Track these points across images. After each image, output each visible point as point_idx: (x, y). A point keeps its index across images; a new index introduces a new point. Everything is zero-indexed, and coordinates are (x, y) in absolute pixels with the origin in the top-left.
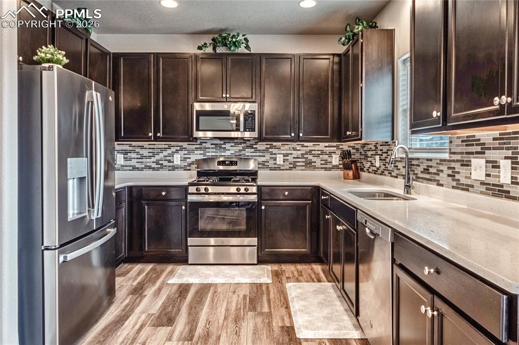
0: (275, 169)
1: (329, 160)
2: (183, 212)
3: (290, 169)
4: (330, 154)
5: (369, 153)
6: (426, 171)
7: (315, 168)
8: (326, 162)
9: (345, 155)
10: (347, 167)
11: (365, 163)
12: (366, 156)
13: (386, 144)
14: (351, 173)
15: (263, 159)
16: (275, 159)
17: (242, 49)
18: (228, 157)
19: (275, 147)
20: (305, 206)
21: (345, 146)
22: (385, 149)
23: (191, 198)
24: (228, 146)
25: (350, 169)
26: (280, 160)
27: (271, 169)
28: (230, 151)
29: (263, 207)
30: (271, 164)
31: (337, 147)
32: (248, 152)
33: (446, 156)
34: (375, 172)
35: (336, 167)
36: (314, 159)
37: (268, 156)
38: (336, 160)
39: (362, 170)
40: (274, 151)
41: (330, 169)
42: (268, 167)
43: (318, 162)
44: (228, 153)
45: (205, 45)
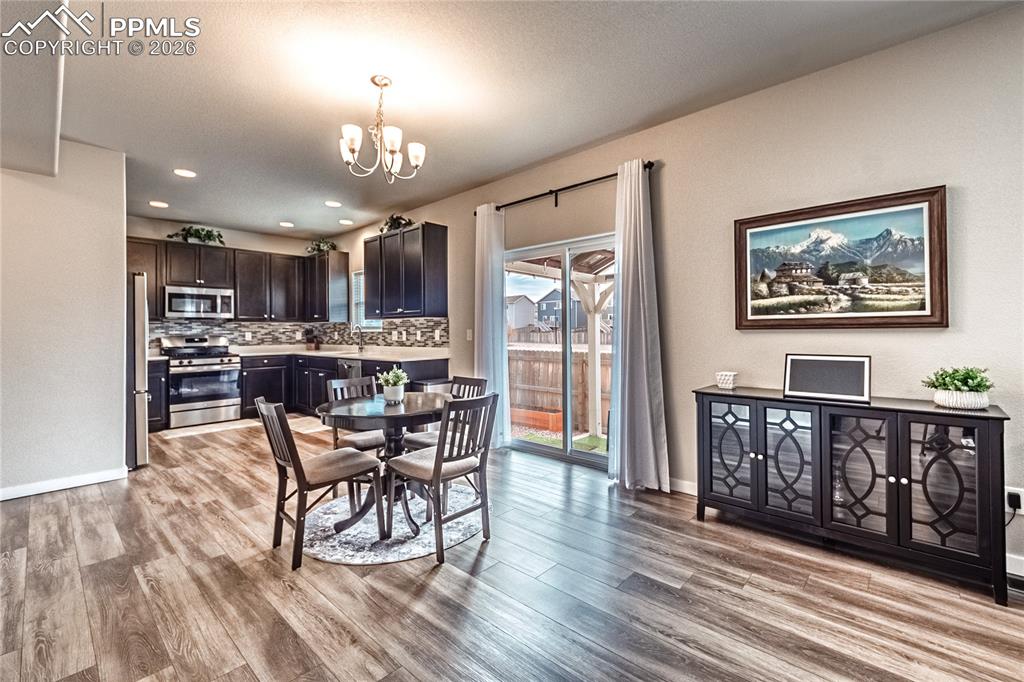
0: (243, 345)
1: (293, 336)
2: (163, 386)
3: (259, 344)
4: (294, 332)
5: (328, 331)
6: (371, 339)
7: (281, 343)
8: (291, 338)
9: (308, 332)
10: (310, 341)
11: (323, 337)
12: (325, 333)
13: (344, 324)
14: (313, 345)
15: (232, 336)
16: (244, 336)
17: (217, 243)
18: (196, 335)
19: (244, 326)
20: (280, 371)
21: (307, 326)
22: (342, 327)
23: (173, 370)
24: (194, 325)
25: (313, 342)
26: (248, 336)
27: (240, 345)
28: (196, 330)
29: (245, 374)
30: (240, 340)
31: (300, 326)
32: (216, 330)
33: (381, 330)
34: (334, 343)
35: (299, 342)
36: (280, 336)
37: (236, 334)
38: (299, 336)
39: (322, 343)
40: (243, 329)
41: (294, 343)
42: (236, 343)
43: (284, 338)
44: (194, 332)
45: (177, 235)
